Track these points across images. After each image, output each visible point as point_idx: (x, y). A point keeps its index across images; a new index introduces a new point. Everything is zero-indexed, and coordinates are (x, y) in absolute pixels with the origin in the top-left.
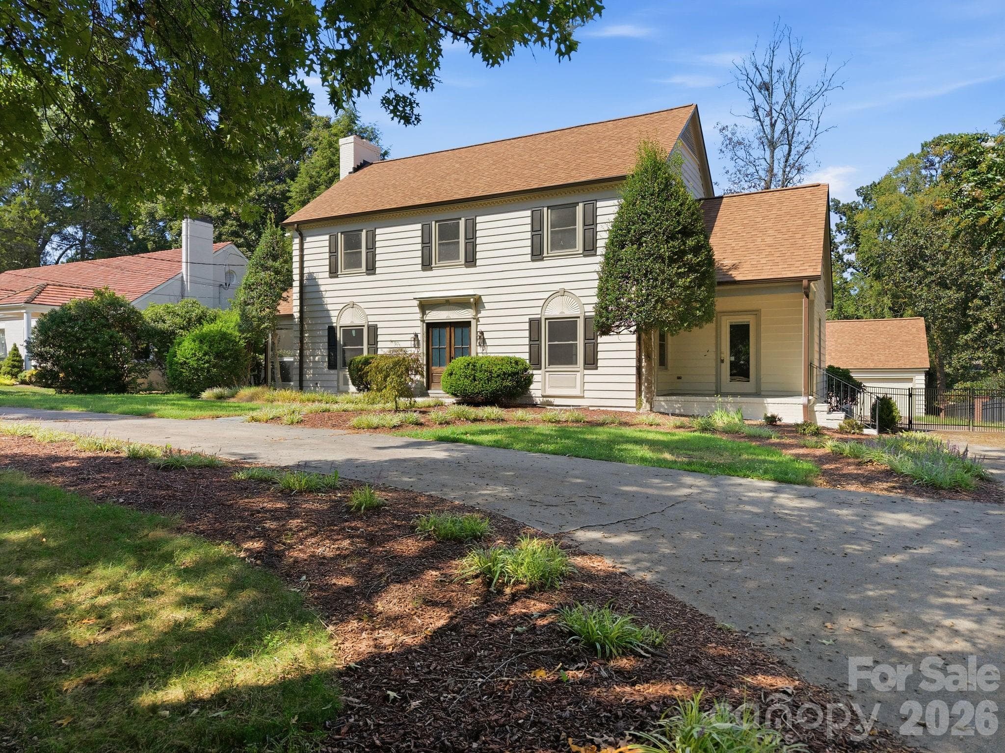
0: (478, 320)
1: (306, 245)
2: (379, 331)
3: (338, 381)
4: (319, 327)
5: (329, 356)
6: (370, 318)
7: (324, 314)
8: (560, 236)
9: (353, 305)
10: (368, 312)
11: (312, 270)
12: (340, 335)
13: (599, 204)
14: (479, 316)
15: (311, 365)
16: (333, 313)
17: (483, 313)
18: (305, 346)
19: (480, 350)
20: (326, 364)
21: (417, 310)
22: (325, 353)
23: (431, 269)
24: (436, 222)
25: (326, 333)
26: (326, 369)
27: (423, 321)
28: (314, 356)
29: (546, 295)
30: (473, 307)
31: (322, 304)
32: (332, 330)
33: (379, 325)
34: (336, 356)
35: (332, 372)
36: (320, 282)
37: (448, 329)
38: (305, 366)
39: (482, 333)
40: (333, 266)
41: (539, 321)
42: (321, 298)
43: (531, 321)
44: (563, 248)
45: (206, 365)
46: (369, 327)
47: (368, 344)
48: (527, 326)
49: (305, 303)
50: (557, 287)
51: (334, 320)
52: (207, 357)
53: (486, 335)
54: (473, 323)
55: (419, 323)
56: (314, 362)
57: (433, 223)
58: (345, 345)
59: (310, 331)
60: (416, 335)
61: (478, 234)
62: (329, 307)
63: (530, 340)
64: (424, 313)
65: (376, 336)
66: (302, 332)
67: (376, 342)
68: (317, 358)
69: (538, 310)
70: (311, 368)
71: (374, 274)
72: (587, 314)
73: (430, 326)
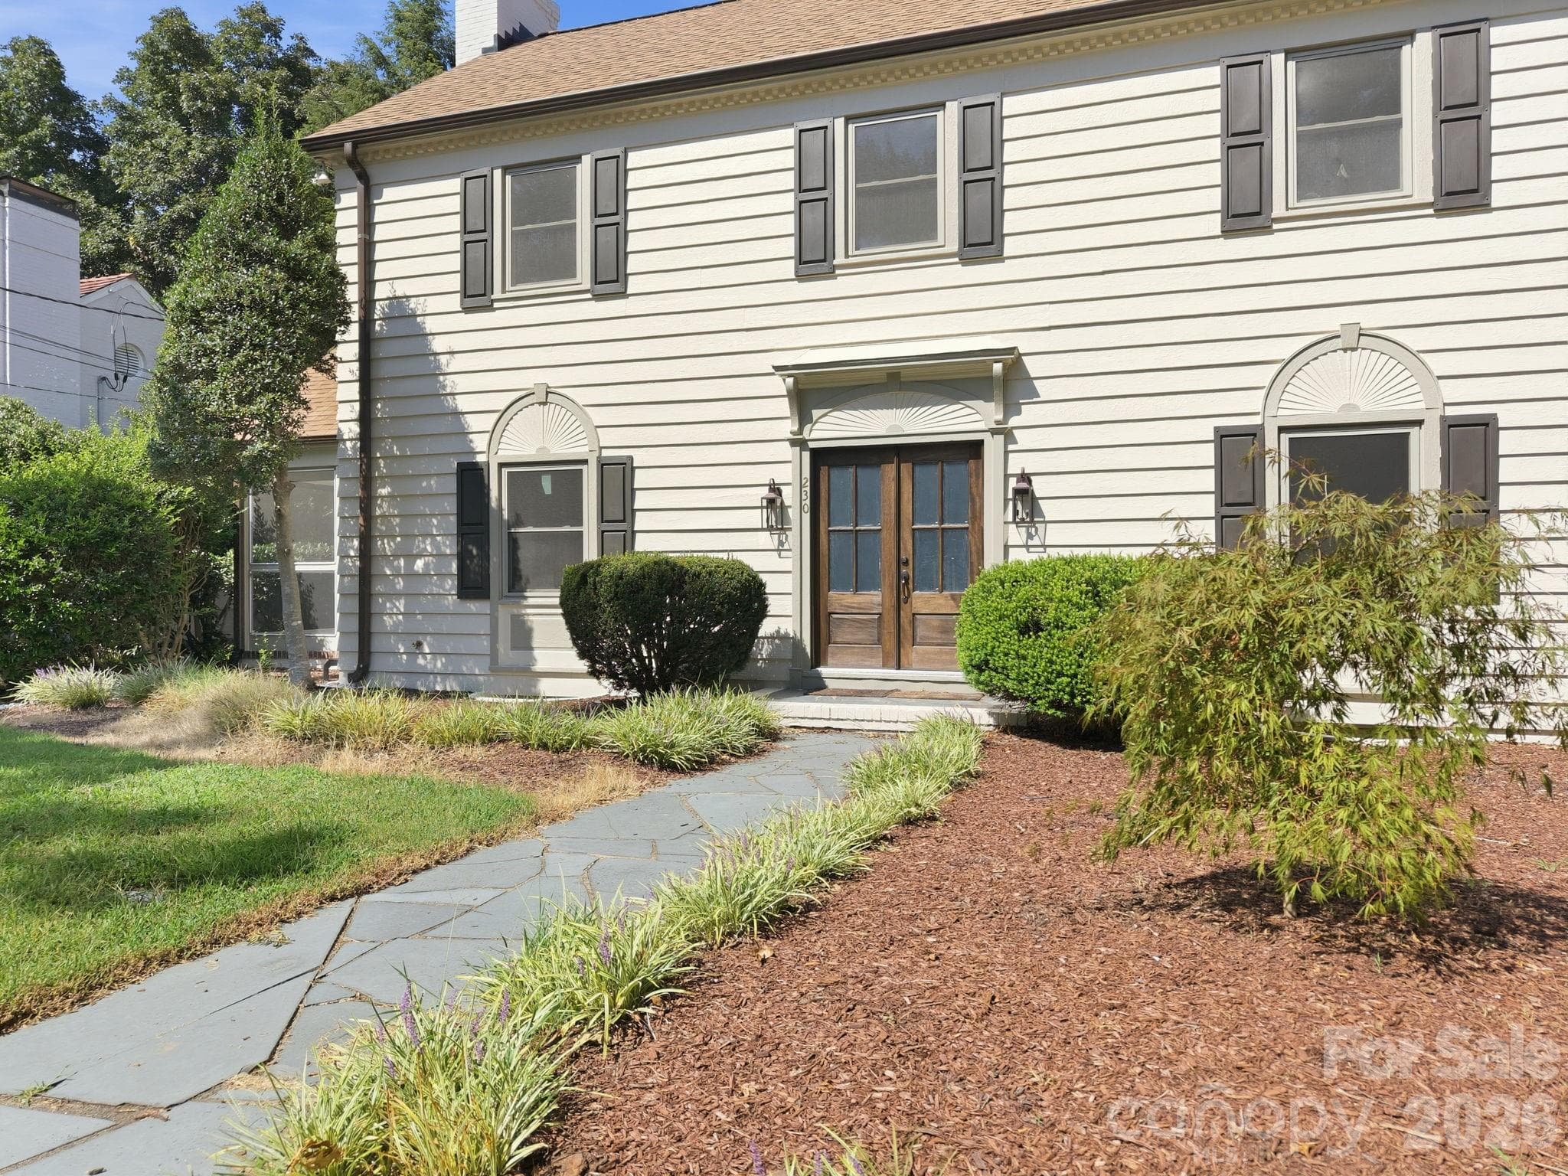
0: (1008, 435)
1: (380, 213)
2: (641, 479)
3: (494, 636)
4: (423, 466)
5: (462, 557)
6: (607, 438)
7: (446, 425)
8: (1334, 147)
9: (547, 395)
10: (598, 416)
11: (402, 288)
12: (498, 492)
13: (1497, 34)
14: (1014, 421)
15: (400, 584)
16: (473, 423)
17: (1029, 413)
18: (380, 527)
19: (1017, 536)
20: (451, 584)
21: (784, 407)
22: (450, 547)
23: (831, 274)
24: (848, 119)
25: (452, 485)
26: (452, 600)
27: (799, 443)
28: (411, 558)
29: (1285, 349)
30: (998, 393)
31: (438, 395)
32: (471, 477)
33: (640, 458)
34: (485, 556)
35: (473, 606)
36: (430, 325)
37: (890, 470)
38: (378, 587)
39: (1025, 477)
40: (476, 271)
41: (1254, 434)
42: (436, 373)
43: (1223, 436)
44: (1348, 187)
45: (35, 588)
46: (602, 465)
47: (602, 519)
48: (1207, 454)
49: (380, 390)
50: (1330, 321)
51: (479, 443)
52: (37, 562)
53: (1039, 487)
54: (993, 448)
55: (787, 452)
56: (410, 575)
57: (840, 123)
58: (517, 521)
59: (392, 478)
60: (775, 488)
61: (1010, 152)
62: (463, 403)
63: (1221, 502)
64: (804, 418)
65: (628, 492)
66: (367, 481)
67: (629, 513)
68: (419, 564)
69: (1253, 401)
70: (399, 595)
71: (623, 294)
72: (1451, 411)
73: (824, 459)
